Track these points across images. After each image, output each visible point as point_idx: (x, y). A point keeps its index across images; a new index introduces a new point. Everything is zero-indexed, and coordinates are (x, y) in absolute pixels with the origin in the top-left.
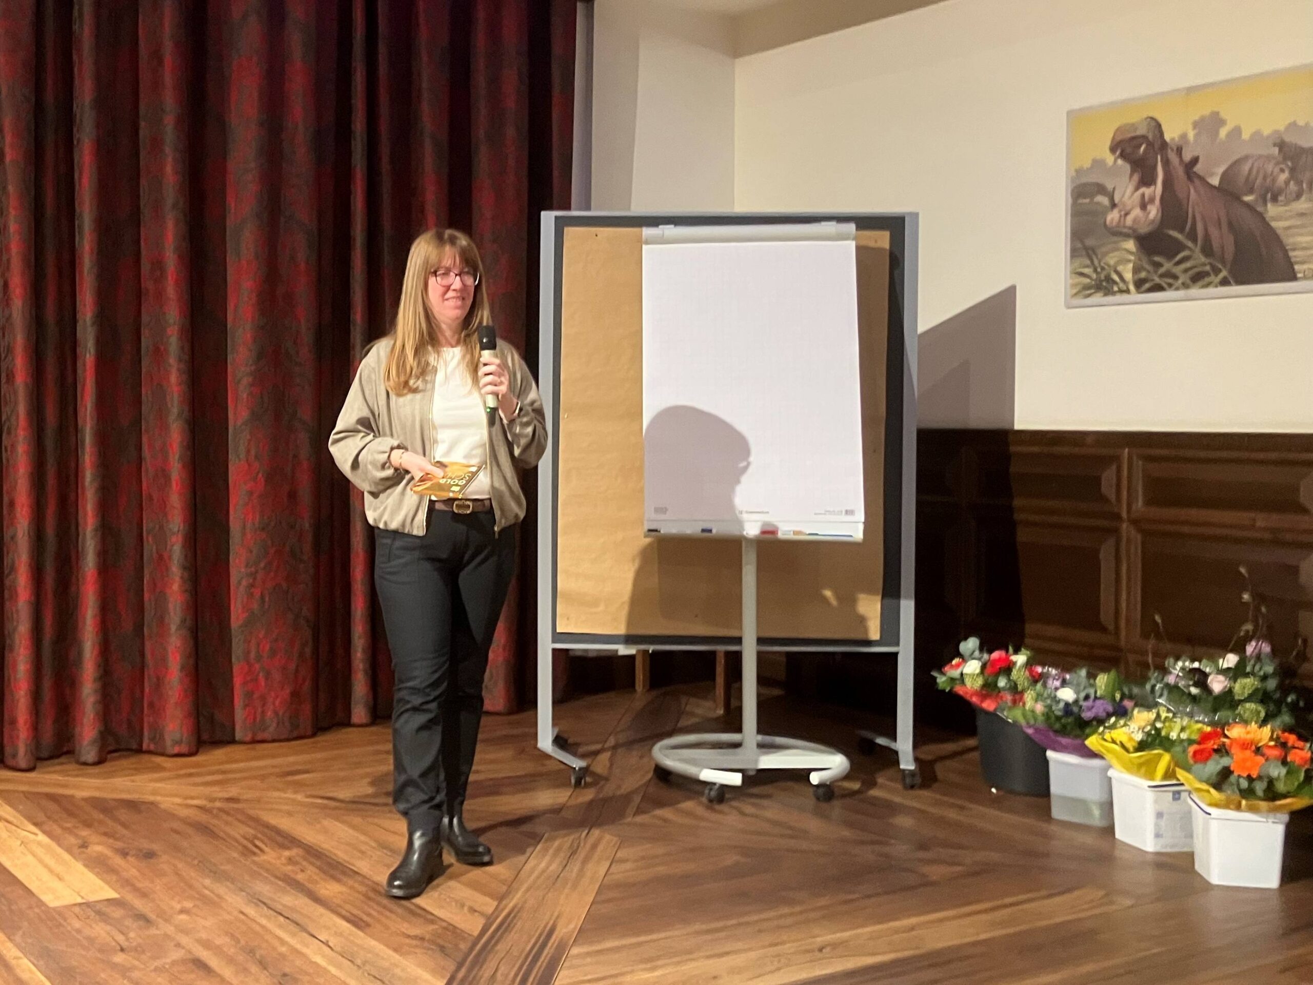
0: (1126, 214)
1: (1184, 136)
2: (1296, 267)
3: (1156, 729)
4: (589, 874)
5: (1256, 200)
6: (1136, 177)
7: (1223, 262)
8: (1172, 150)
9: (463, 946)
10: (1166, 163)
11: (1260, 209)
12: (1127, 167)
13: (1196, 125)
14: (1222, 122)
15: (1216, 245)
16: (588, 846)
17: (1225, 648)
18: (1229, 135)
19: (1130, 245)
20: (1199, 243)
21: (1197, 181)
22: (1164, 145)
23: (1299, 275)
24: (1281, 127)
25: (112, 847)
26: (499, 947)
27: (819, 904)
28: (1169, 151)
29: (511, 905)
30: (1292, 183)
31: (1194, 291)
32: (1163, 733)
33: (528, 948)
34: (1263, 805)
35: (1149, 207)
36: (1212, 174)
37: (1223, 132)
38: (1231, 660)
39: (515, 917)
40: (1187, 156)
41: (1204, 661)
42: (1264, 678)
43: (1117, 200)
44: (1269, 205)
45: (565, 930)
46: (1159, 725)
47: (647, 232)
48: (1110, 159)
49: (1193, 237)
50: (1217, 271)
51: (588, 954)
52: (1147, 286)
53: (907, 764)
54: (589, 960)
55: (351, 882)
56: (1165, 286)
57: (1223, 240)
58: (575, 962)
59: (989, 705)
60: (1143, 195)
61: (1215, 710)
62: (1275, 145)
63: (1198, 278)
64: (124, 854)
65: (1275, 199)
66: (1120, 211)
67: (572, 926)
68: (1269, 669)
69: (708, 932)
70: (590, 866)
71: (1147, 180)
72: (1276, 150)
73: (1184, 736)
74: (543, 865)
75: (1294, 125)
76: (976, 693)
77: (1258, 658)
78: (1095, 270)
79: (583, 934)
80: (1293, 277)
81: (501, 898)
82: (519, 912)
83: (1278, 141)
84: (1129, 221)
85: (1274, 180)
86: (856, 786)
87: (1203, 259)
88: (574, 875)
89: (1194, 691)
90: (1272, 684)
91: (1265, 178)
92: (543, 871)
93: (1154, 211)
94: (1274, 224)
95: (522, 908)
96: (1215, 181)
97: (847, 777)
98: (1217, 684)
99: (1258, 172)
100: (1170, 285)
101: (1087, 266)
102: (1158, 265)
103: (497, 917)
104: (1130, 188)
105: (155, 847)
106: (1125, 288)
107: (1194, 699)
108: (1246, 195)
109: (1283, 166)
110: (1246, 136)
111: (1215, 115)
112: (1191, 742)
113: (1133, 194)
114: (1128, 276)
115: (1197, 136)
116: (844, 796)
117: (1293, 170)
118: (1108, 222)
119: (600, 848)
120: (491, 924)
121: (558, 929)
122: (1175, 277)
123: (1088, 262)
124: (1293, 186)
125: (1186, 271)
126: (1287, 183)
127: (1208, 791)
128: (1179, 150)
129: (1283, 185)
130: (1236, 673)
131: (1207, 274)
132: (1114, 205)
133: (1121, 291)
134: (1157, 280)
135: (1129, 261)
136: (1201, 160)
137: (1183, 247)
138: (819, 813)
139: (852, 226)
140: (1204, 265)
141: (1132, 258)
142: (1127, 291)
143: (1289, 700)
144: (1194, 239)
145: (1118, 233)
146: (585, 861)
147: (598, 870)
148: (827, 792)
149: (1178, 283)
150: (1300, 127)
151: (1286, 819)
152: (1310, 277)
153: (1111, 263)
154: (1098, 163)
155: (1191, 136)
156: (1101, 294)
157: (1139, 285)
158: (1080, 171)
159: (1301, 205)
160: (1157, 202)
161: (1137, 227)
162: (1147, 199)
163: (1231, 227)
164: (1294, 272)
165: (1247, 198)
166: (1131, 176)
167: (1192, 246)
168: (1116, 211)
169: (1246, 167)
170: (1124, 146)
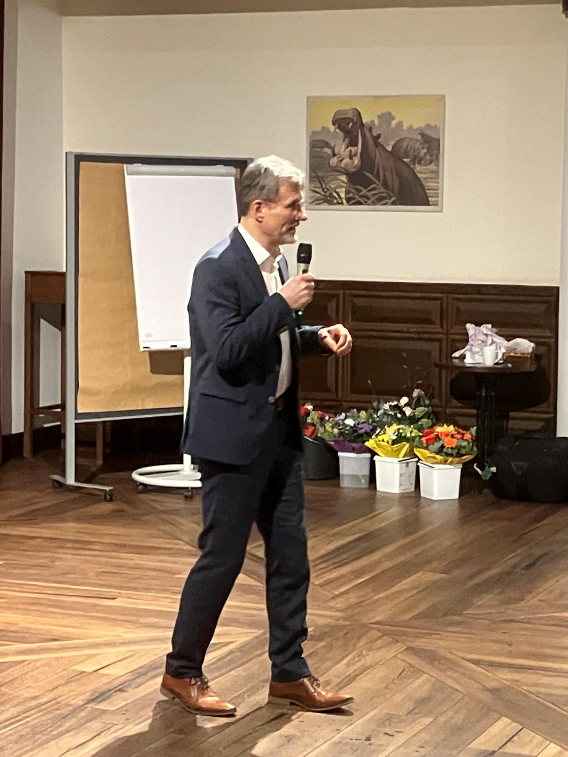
0: (342, 161)
1: (373, 122)
5: (410, 162)
6: (347, 141)
7: (393, 192)
8: (367, 128)
10: (363, 135)
11: (412, 166)
12: (341, 134)
13: (379, 117)
14: (393, 118)
15: (389, 183)
18: (396, 125)
19: (344, 178)
20: (381, 181)
21: (380, 148)
22: (362, 125)
24: (423, 125)
28: (365, 129)
30: (428, 155)
31: (378, 207)
34: (455, 460)
35: (354, 158)
36: (388, 145)
37: (394, 123)
41: (396, 401)
43: (336, 151)
44: (416, 165)
48: (332, 128)
49: (378, 176)
50: (390, 197)
52: (353, 201)
56: (363, 202)
57: (393, 181)
60: (351, 151)
62: (419, 134)
63: (380, 200)
65: (419, 163)
66: (338, 158)
71: (353, 143)
75: (428, 125)
78: (323, 190)
80: (427, 203)
83: (421, 132)
84: (343, 164)
85: (419, 153)
87: (383, 190)
91: (414, 151)
93: (356, 161)
98: (408, 411)
99: (411, 148)
100: (366, 202)
101: (318, 187)
104: (343, 146)
106: (340, 202)
107: (399, 419)
108: (405, 158)
109: (423, 146)
113: (345, 150)
114: (343, 195)
115: (380, 123)
117: (428, 149)
118: (331, 164)
122: (369, 199)
123: (319, 186)
124: (428, 157)
125: (373, 195)
126: (425, 154)
127: (434, 457)
128: (370, 129)
129: (423, 156)
131: (385, 198)
132: (334, 155)
133: (338, 203)
134: (359, 199)
135: (343, 187)
137: (373, 182)
140: (383, 193)
141: (345, 185)
142: (342, 203)
144: (378, 179)
145: (338, 170)
149: (370, 202)
150: (432, 126)
151: (461, 466)
152: (436, 204)
153: (332, 186)
154: (325, 129)
155: (377, 122)
156: (326, 204)
157: (348, 200)
158: (314, 133)
159: (432, 167)
160: (359, 155)
161: (347, 168)
162: (353, 154)
163: (397, 174)
164: (428, 201)
165: (405, 160)
166: (344, 141)
167: (377, 182)
168: (335, 158)
169: (405, 144)
170: (340, 122)
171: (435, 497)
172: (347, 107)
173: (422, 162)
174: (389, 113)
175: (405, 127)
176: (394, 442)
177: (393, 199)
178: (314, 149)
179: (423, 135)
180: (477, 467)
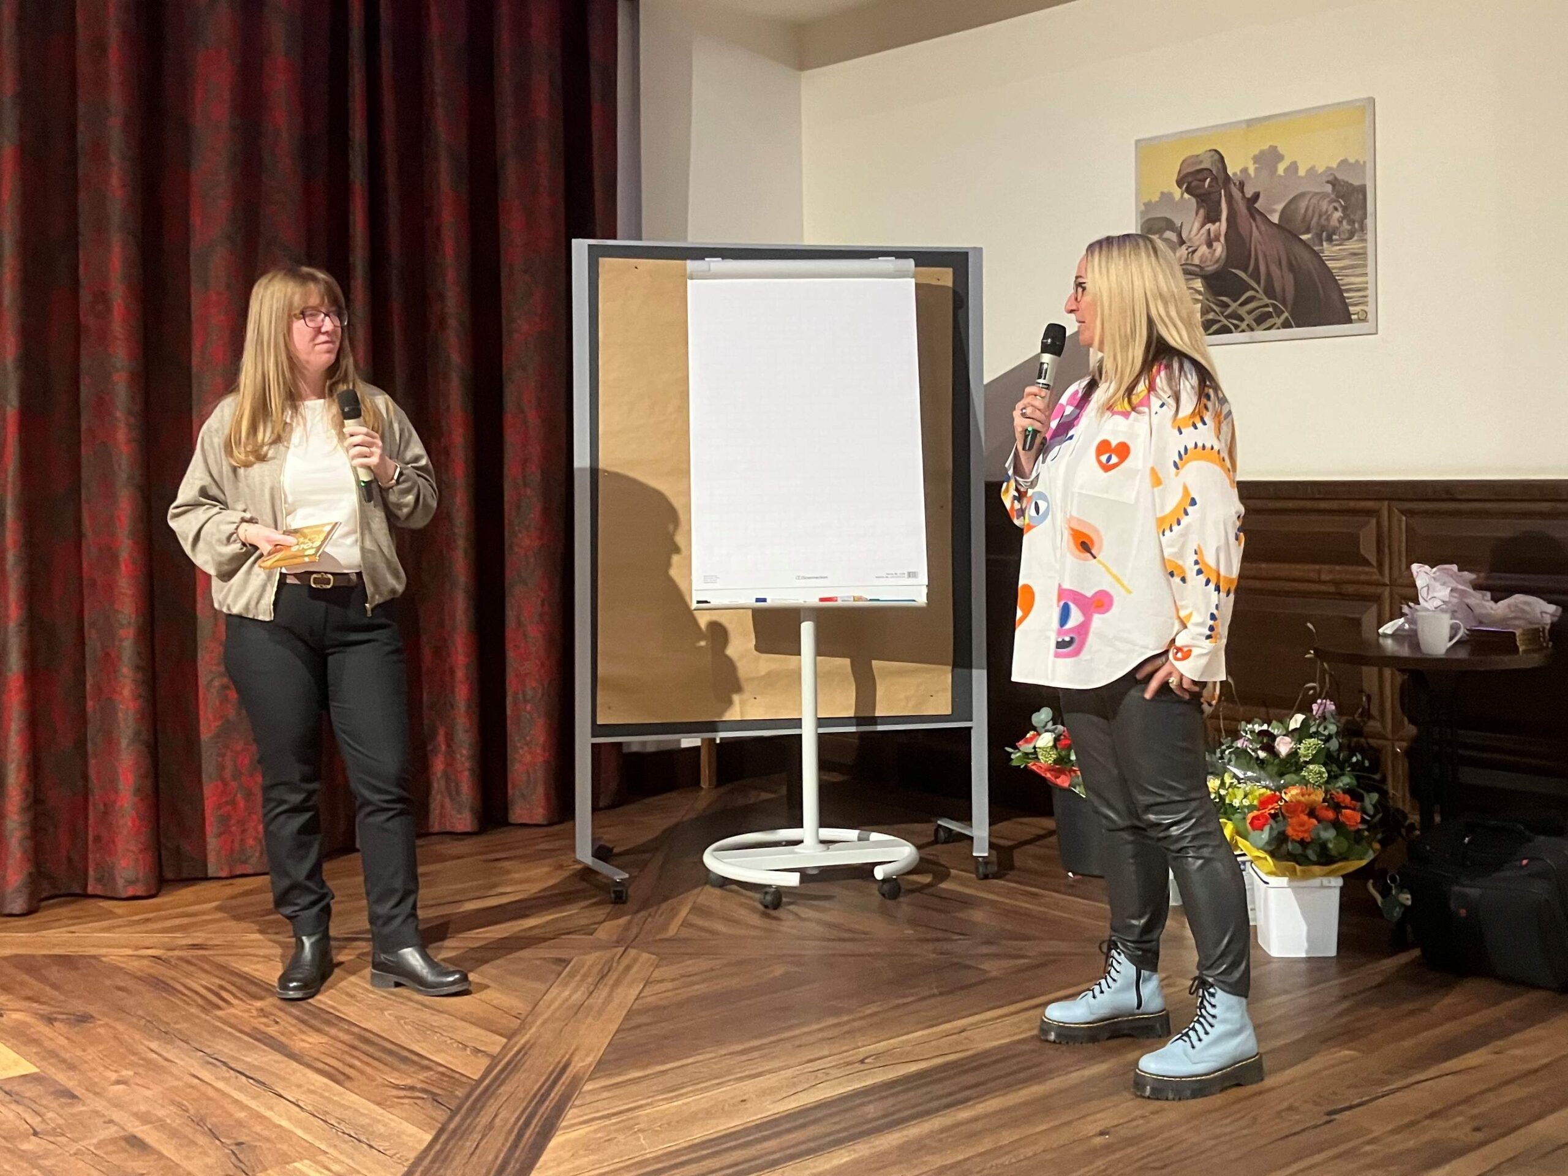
0: (1194, 252)
1: (1245, 170)
2: (1351, 309)
3: (1220, 796)
4: (616, 1001)
5: (1313, 238)
6: (1202, 212)
7: (1284, 304)
8: (1235, 185)
9: (460, 1093)
10: (1230, 198)
11: (1317, 248)
13: (1256, 159)
14: (1280, 158)
15: (1278, 287)
16: (621, 968)
17: (1292, 707)
18: (1286, 170)
20: (1262, 282)
21: (1258, 217)
22: (1227, 179)
23: (1353, 317)
24: (1334, 163)
25: (37, 1014)
26: (501, 1090)
27: (869, 1012)
28: (1232, 185)
29: (523, 1041)
30: (1345, 223)
31: (1259, 334)
32: (1227, 801)
33: (536, 1088)
34: (1316, 869)
35: (1215, 244)
36: (1273, 211)
37: (1281, 168)
38: (1297, 721)
39: (526, 1053)
40: (1249, 193)
41: (1274, 723)
42: (1328, 739)
43: (1184, 236)
44: (1325, 244)
45: (581, 1064)
46: (1223, 792)
47: (691, 265)
48: (1177, 193)
49: (1256, 276)
50: (1279, 313)
51: (606, 1088)
52: (1215, 327)
53: (981, 850)
54: (605, 1095)
55: (333, 1031)
56: (1232, 327)
57: (1285, 281)
58: (589, 1099)
59: (1063, 781)
60: (1209, 232)
61: (1281, 775)
62: (1328, 182)
63: (1262, 320)
64: (50, 1020)
65: (1330, 239)
66: (1188, 248)
67: (589, 1059)
68: (1333, 728)
69: (742, 1052)
70: (620, 991)
71: (1212, 217)
72: (1329, 188)
73: (1246, 802)
74: (567, 993)
75: (1344, 162)
76: (1050, 769)
77: (1324, 718)
79: (602, 1067)
80: (1347, 319)
81: (510, 1036)
82: (530, 1048)
83: (1331, 178)
84: (1197, 258)
85: (1328, 219)
86: (926, 879)
87: (1267, 301)
88: (600, 1001)
89: (1262, 754)
90: (1334, 744)
91: (1320, 216)
92: (567, 1000)
93: (1219, 248)
94: (1330, 264)
95: (534, 1044)
96: (1275, 219)
97: (914, 871)
98: (1284, 746)
99: (1314, 211)
100: (1236, 327)
102: (1226, 306)
103: (506, 1055)
104: (1197, 225)
105: (91, 1009)
107: (1261, 763)
108: (1304, 233)
109: (1336, 204)
110: (1302, 172)
111: (1274, 149)
112: (1251, 808)
113: (1199, 230)
115: (1257, 170)
116: (912, 891)
117: (1345, 210)
119: (635, 969)
120: (496, 1065)
121: (573, 1064)
122: (1242, 320)
124: (1345, 226)
125: (1249, 312)
126: (1340, 222)
127: (1265, 859)
128: (1242, 185)
129: (1337, 224)
130: (1300, 734)
131: (1269, 315)
132: (1182, 242)
134: (1225, 322)
136: (1261, 196)
137: (1247, 287)
138: (884, 912)
139: (911, 262)
140: (1267, 306)
141: (1201, 297)
143: (1354, 759)
144: (1258, 278)
145: (1188, 271)
146: (617, 983)
147: (628, 994)
148: (893, 887)
149: (1244, 325)
150: (1351, 164)
151: (1338, 882)
154: (1166, 197)
155: (1251, 171)
158: (1148, 205)
160: (1222, 239)
161: (1205, 266)
162: (1212, 235)
163: (1291, 267)
164: (1350, 314)
165: (1304, 237)
166: (1197, 213)
167: (1255, 286)
168: (1184, 247)
169: (1303, 205)
170: (1190, 179)
171: (1274, 950)
173: (1335, 237)
174: (1270, 148)
179: (1334, 182)
180: (1374, 886)
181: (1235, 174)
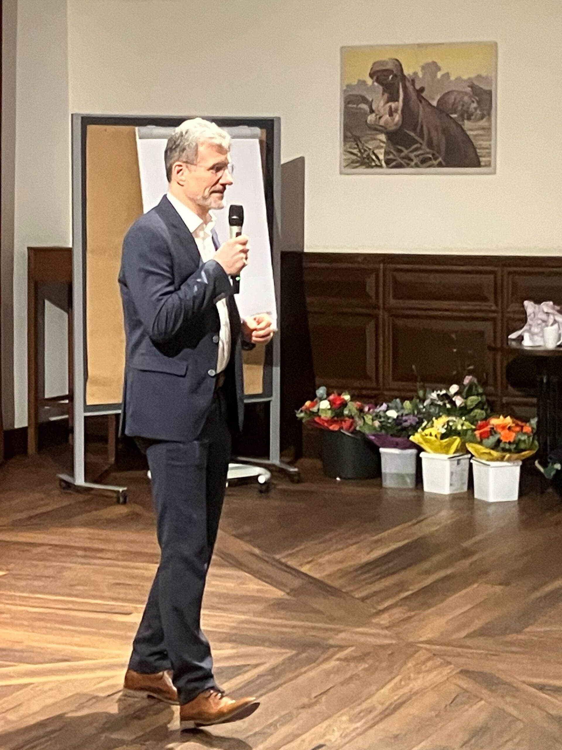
0: (380, 118)
1: (415, 74)
3: (450, 426)
5: (458, 117)
6: (386, 95)
7: (439, 153)
8: (409, 81)
10: (405, 88)
11: (460, 123)
12: (381, 88)
13: (423, 68)
14: (439, 69)
15: (435, 142)
18: (443, 76)
19: (383, 137)
20: (425, 140)
21: (423, 101)
22: (404, 77)
24: (473, 75)
28: (407, 82)
30: (478, 110)
31: (422, 170)
35: (395, 114)
36: (433, 99)
37: (439, 75)
38: (455, 388)
40: (418, 87)
43: (374, 107)
44: (466, 121)
48: (370, 82)
49: (422, 136)
50: (436, 159)
52: (394, 163)
56: (405, 164)
57: (439, 140)
59: (335, 427)
60: (390, 107)
62: (469, 86)
63: (424, 162)
65: (469, 119)
66: (376, 115)
71: (393, 98)
75: (479, 76)
76: (327, 422)
78: (360, 151)
80: (478, 164)
83: (471, 84)
84: (382, 122)
85: (468, 108)
89: (448, 406)
91: (463, 106)
93: (397, 117)
98: (458, 401)
99: (459, 102)
100: (408, 164)
101: (355, 148)
104: (383, 102)
106: (379, 164)
107: (448, 411)
108: (453, 113)
109: (473, 99)
113: (384, 105)
114: (381, 157)
115: (424, 75)
117: (478, 102)
118: (368, 122)
122: (411, 160)
123: (356, 146)
124: (478, 112)
125: (417, 156)
126: (476, 109)
127: (490, 453)
128: (413, 82)
129: (473, 110)
131: (429, 159)
132: (372, 111)
133: (377, 166)
134: (400, 161)
135: (382, 147)
136: (426, 89)
137: (416, 142)
139: (258, 129)
140: (428, 153)
141: (384, 145)
142: (381, 166)
144: (422, 137)
145: (376, 129)
148: (267, 487)
149: (413, 164)
150: (483, 77)
151: (520, 463)
152: (488, 165)
153: (371, 147)
154: (361, 83)
155: (420, 75)
156: (364, 167)
157: (388, 162)
158: (349, 87)
159: (483, 123)
160: (400, 112)
161: (387, 127)
162: (393, 109)
163: (444, 132)
164: (479, 162)
166: (383, 94)
167: (421, 142)
168: (374, 115)
169: (452, 97)
170: (379, 74)
171: (491, 499)
172: (385, 57)
173: (473, 117)
174: (434, 63)
175: (452, 78)
176: (443, 436)
177: (440, 159)
178: (350, 106)
179: (472, 86)
180: (540, 463)
181: (409, 75)
